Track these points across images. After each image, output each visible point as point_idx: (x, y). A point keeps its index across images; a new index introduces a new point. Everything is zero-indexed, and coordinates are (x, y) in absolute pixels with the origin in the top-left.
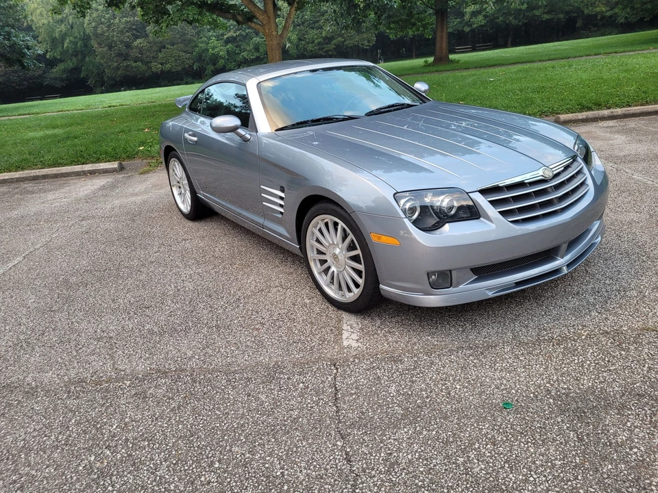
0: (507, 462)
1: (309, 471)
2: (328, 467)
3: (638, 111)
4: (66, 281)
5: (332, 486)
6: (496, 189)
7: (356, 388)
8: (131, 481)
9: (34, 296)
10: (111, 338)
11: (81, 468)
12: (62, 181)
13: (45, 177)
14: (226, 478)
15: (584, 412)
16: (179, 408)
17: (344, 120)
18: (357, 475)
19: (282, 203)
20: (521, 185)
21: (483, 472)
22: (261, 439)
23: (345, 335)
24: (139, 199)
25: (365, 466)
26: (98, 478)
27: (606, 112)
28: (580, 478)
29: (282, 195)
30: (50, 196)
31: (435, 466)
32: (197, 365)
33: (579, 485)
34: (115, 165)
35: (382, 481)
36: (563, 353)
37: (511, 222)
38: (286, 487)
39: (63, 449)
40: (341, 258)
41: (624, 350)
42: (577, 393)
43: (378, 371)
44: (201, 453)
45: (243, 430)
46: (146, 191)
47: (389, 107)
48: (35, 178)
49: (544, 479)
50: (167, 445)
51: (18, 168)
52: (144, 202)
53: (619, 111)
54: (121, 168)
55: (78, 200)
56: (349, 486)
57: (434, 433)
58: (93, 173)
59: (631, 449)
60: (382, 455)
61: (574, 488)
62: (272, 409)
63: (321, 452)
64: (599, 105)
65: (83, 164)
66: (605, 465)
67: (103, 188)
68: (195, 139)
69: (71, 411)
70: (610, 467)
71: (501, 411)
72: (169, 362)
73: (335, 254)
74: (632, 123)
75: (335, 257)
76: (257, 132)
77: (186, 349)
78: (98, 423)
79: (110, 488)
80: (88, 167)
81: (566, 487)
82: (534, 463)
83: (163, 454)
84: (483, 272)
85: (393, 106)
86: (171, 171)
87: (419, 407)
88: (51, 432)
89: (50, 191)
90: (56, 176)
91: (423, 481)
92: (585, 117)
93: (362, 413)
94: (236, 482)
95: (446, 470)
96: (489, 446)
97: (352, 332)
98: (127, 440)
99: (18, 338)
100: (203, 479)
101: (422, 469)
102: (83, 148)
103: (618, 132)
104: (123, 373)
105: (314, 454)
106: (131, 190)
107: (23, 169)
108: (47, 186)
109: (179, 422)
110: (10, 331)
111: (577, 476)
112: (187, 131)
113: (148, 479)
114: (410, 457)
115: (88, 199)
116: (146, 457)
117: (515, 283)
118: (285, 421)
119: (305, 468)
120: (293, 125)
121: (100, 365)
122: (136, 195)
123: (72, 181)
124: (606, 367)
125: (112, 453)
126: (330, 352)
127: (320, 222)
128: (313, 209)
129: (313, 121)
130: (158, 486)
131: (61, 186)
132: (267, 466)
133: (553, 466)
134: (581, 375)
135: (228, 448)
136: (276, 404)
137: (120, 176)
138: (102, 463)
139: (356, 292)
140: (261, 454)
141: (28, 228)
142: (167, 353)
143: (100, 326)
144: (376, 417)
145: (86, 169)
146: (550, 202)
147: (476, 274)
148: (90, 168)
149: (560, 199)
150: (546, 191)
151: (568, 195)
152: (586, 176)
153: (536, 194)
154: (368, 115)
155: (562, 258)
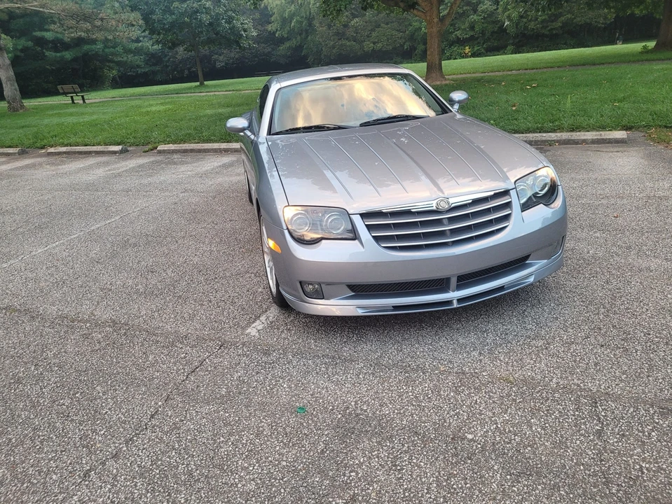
0: (250, 451)
1: (122, 416)
2: (136, 417)
5: (124, 431)
6: (380, 214)
7: (215, 368)
8: (26, 390)
10: (110, 290)
11: (11, 374)
12: (200, 156)
13: (192, 151)
14: (74, 405)
15: (353, 433)
16: (97, 351)
17: (335, 129)
18: (146, 428)
20: (408, 213)
21: (226, 453)
22: (119, 386)
25: (158, 424)
26: (14, 382)
30: (183, 168)
31: (200, 438)
32: (139, 323)
33: (278, 484)
35: (157, 437)
36: (400, 381)
37: (384, 247)
38: (98, 422)
42: (367, 417)
43: (244, 359)
44: (78, 385)
45: (115, 377)
47: (389, 118)
48: (185, 151)
49: (260, 471)
50: (66, 374)
51: (183, 141)
55: (197, 174)
56: (134, 434)
57: (227, 415)
58: (226, 151)
59: (351, 472)
60: (177, 420)
61: (271, 485)
62: (148, 367)
65: (228, 142)
70: (317, 479)
71: (292, 413)
72: (126, 316)
77: (144, 310)
81: (267, 482)
82: (268, 458)
84: (360, 290)
85: (395, 117)
87: (240, 393)
89: (187, 164)
90: (200, 151)
91: (181, 446)
93: (198, 386)
94: (76, 409)
95: (204, 443)
96: (252, 436)
97: (262, 323)
99: (62, 278)
100: (62, 401)
101: (189, 438)
104: (93, 318)
105: (137, 406)
107: (185, 142)
108: (189, 159)
109: (87, 360)
110: (62, 272)
111: (285, 478)
113: (36, 392)
114: (192, 427)
115: (206, 175)
116: (48, 378)
117: (393, 307)
118: (146, 378)
120: (287, 131)
121: (86, 308)
123: (207, 157)
124: (420, 402)
125: (34, 370)
129: (304, 128)
130: (36, 397)
131: (198, 160)
132: (104, 404)
133: (277, 465)
134: (391, 403)
135: (95, 386)
136: (154, 364)
138: (24, 374)
140: (109, 396)
142: (131, 309)
144: (203, 392)
145: (222, 147)
146: (441, 234)
147: (353, 291)
148: (225, 147)
149: (454, 232)
150: (439, 222)
151: (469, 228)
152: (510, 212)
153: (424, 224)
154: (362, 125)
155: (454, 291)
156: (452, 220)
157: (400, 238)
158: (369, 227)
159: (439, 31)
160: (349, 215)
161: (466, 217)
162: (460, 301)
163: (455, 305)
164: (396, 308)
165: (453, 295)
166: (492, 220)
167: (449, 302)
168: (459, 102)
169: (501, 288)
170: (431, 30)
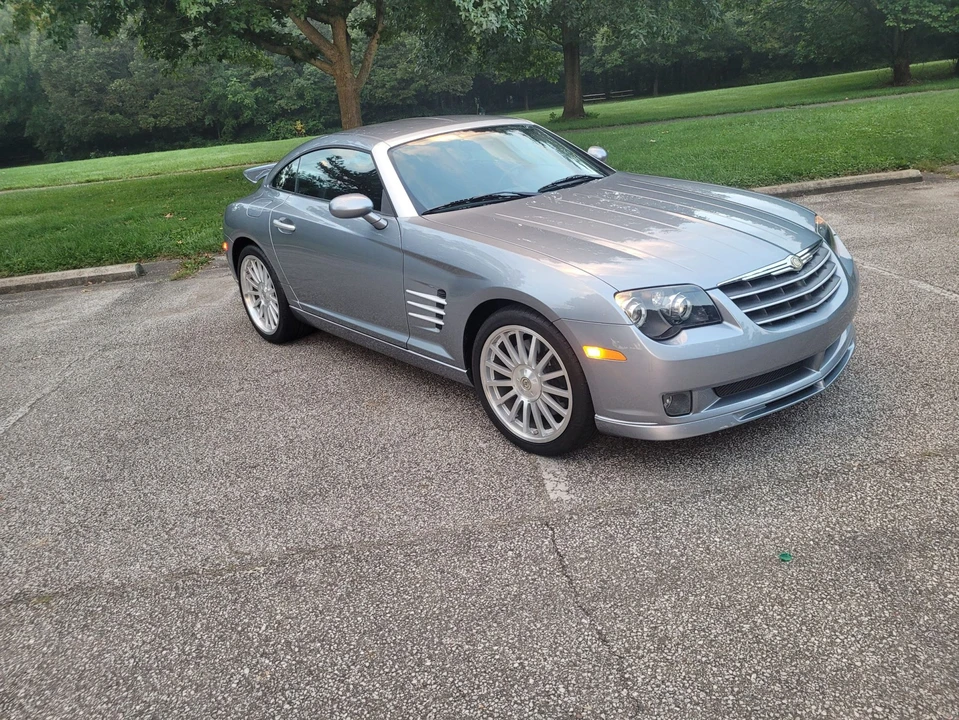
0: (803, 623)
1: (555, 658)
2: (579, 651)
3: (851, 182)
4: (112, 438)
5: (593, 674)
6: (738, 285)
7: (586, 552)
8: (313, 694)
9: (69, 462)
10: (213, 511)
11: (234, 685)
13: (20, 288)
14: (446, 678)
15: (880, 558)
16: (348, 595)
17: (512, 198)
18: (620, 658)
19: (441, 312)
20: (767, 278)
21: (778, 638)
22: (478, 625)
23: (549, 486)
24: (184, 316)
25: (627, 645)
26: (265, 694)
27: (811, 184)
28: (895, 634)
29: (443, 301)
30: (38, 317)
31: (715, 637)
32: (354, 538)
33: (896, 643)
34: (131, 268)
35: (655, 660)
36: (836, 490)
37: (760, 325)
38: (531, 681)
39: (198, 664)
40: (535, 382)
41: (907, 481)
42: (865, 536)
43: (608, 528)
44: (401, 650)
45: (449, 617)
46: (191, 305)
47: (567, 180)
49: (853, 639)
50: (349, 644)
52: (194, 321)
53: (828, 182)
54: (141, 273)
55: (86, 322)
57: (703, 597)
58: (96, 281)
59: (945, 595)
60: (645, 630)
61: (891, 647)
62: (480, 586)
63: (564, 633)
64: (800, 175)
65: (75, 268)
66: (921, 617)
67: (119, 302)
68: (293, 227)
69: (189, 612)
70: (926, 618)
71: (779, 565)
72: (313, 537)
73: (524, 378)
74: (846, 198)
75: (526, 382)
76: (396, 216)
77: (331, 517)
78: (237, 625)
79: (287, 706)
80: (88, 272)
81: (881, 646)
82: (836, 621)
83: (347, 656)
84: (728, 392)
85: (571, 179)
86: (243, 274)
87: (674, 568)
88: (170, 643)
89: (35, 309)
90: (38, 287)
91: (707, 656)
92: (785, 190)
93: (603, 581)
95: (731, 640)
96: (776, 607)
97: (557, 482)
98: (288, 643)
99: (67, 522)
100: (414, 681)
101: (701, 642)
102: (73, 245)
103: (831, 210)
104: (249, 557)
105: (555, 637)
106: (165, 304)
109: (356, 614)
110: (50, 513)
111: (891, 632)
112: (276, 216)
113: (338, 689)
114: (681, 629)
115: (102, 318)
116: (325, 662)
117: (766, 404)
118: (503, 600)
119: (550, 656)
120: (446, 206)
121: (207, 548)
122: (177, 311)
123: (65, 294)
124: (892, 502)
125: (273, 662)
126: (536, 508)
127: (502, 335)
128: (492, 319)
129: (472, 200)
130: (354, 696)
132: (497, 657)
133: (860, 624)
134: (865, 514)
135: (436, 640)
136: (484, 579)
137: (140, 285)
138: (263, 675)
139: (558, 428)
140: (484, 644)
141: (20, 364)
142: (305, 526)
143: (190, 496)
144: (623, 585)
145: (86, 275)
146: (803, 300)
147: (719, 395)
148: (92, 274)
153: (785, 290)
155: (818, 371)
157: (769, 310)
158: (737, 302)
159: (355, 90)
160: (705, 291)
163: (822, 387)
164: (771, 405)
170: (344, 88)
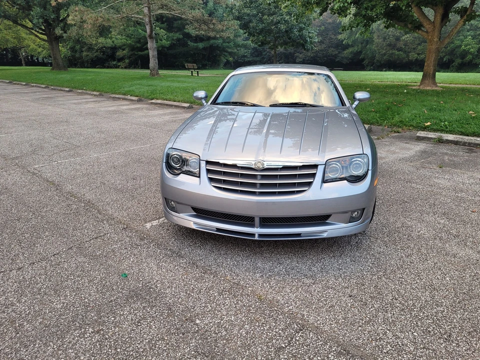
6: (217, 164)
20: (234, 166)
23: (154, 222)
37: (214, 186)
71: (118, 276)
97: (158, 222)
117: (216, 228)
126: (137, 224)
146: (254, 185)
147: (195, 211)
149: (262, 185)
150: (254, 177)
151: (274, 185)
152: (312, 181)
153: (242, 175)
154: (271, 106)
155: (257, 228)
156: (263, 177)
157: (225, 182)
158: (208, 171)
159: (437, 48)
160: (200, 160)
161: (275, 177)
162: (261, 235)
163: (256, 238)
164: (218, 230)
165: (257, 231)
166: (295, 183)
167: (253, 235)
168: (359, 100)
169: (299, 235)
170: (431, 46)
